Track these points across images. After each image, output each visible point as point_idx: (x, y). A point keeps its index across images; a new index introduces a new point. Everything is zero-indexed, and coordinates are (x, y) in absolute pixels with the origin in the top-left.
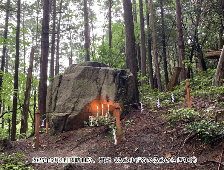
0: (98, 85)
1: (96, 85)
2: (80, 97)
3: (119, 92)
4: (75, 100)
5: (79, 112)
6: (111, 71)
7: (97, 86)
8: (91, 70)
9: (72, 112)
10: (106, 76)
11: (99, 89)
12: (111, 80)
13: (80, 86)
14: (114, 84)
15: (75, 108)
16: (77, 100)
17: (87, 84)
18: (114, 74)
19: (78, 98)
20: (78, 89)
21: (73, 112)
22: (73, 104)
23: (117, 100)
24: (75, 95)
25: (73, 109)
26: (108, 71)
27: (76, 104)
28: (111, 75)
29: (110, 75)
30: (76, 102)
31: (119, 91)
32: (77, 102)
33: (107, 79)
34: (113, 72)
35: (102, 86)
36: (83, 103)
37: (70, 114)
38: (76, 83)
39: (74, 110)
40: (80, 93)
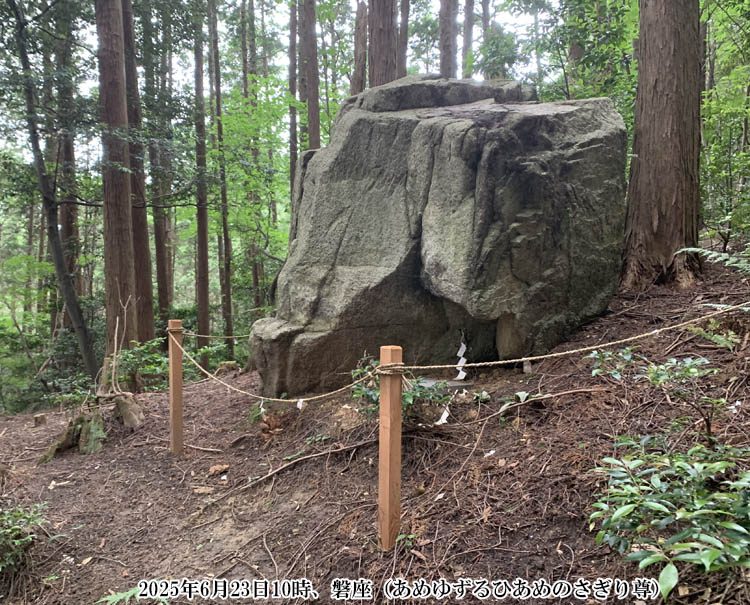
0: (411, 207)
1: (401, 206)
2: (339, 258)
3: (486, 249)
4: (319, 273)
5: (333, 325)
6: (451, 137)
7: (407, 210)
8: (381, 131)
9: (309, 323)
10: (436, 163)
11: (413, 227)
12: (456, 185)
13: (342, 212)
14: (468, 207)
15: (323, 307)
16: (328, 274)
17: (370, 199)
18: (464, 151)
19: (333, 265)
20: (334, 226)
21: (315, 321)
22: (311, 290)
23: (474, 289)
24: (322, 250)
25: (315, 309)
26: (442, 134)
27: (326, 289)
28: (453, 158)
29: (450, 155)
30: (323, 282)
31: (489, 239)
32: (327, 282)
33: (439, 177)
34: (462, 141)
35: (423, 211)
36: (347, 290)
37: (301, 331)
38: (325, 196)
39: (319, 313)
40: (340, 244)
